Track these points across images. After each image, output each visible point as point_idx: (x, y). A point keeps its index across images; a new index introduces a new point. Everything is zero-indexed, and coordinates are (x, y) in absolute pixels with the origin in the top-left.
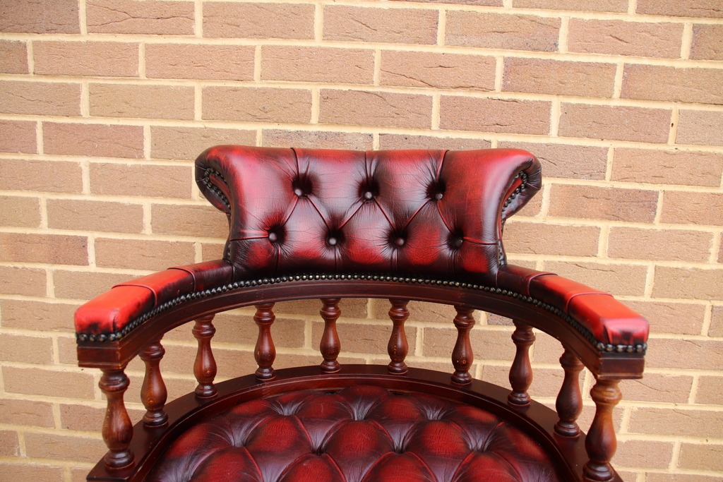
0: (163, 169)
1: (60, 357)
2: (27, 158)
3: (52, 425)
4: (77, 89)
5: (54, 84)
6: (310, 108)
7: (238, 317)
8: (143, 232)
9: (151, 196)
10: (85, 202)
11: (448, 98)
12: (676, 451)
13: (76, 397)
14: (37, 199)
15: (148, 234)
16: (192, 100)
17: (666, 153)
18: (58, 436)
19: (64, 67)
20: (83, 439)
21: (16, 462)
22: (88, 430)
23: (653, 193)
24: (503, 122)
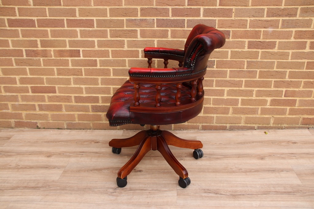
0: (100, 30)
1: (74, 83)
2: (62, 29)
3: (72, 102)
4: (75, 9)
5: (69, 8)
6: (138, 13)
8: (95, 47)
9: (97, 38)
10: (79, 40)
11: (173, 8)
13: (78, 94)
14: (66, 40)
15: (96, 48)
16: (107, 12)
17: (232, 20)
18: (74, 105)
19: (71, 4)
20: (80, 105)
21: (62, 113)
22: (82, 103)
23: (229, 31)
24: (188, 14)
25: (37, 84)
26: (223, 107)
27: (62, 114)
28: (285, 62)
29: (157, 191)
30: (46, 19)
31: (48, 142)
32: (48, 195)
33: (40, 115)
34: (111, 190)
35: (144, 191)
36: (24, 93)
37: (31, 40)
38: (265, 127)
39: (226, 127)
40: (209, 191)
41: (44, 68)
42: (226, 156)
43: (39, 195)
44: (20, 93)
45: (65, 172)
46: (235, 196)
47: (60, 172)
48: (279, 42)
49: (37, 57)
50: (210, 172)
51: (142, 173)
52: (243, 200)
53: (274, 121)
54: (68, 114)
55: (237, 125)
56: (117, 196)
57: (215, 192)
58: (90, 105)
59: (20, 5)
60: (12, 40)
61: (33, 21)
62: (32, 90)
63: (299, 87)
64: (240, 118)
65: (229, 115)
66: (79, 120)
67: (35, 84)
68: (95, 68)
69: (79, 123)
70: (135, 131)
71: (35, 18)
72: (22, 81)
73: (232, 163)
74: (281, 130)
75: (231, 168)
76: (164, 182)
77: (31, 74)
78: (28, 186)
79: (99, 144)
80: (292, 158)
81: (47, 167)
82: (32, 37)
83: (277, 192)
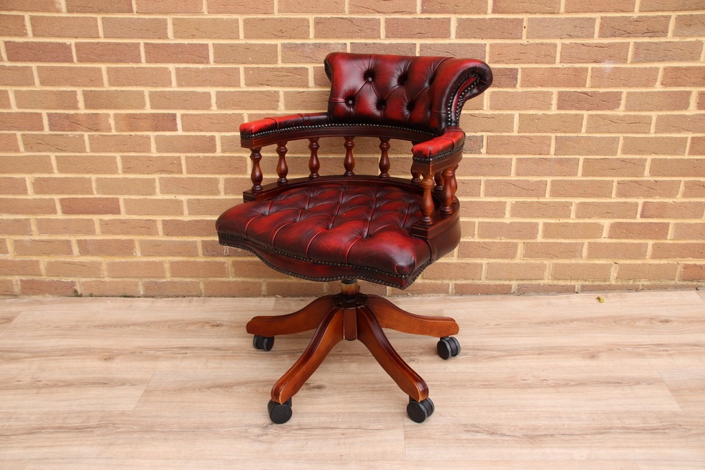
0: (222, 69)
1: (161, 190)
2: (135, 65)
3: (157, 234)
4: (165, 21)
5: (150, 19)
6: (308, 29)
7: (272, 157)
8: (212, 108)
9: (215, 86)
10: (174, 92)
11: (390, 19)
12: (541, 228)
13: (172, 215)
14: (143, 91)
15: (215, 110)
16: (237, 27)
17: (521, 44)
18: (161, 241)
19: (156, 8)
20: (177, 242)
21: (134, 260)
22: (180, 235)
23: (515, 69)
24: (422, 32)
25: (76, 194)
26: (503, 241)
27: (134, 262)
28: (643, 138)
29: (359, 430)
30: (98, 43)
31: (103, 326)
32: (114, 445)
33: (82, 264)
34: (257, 431)
35: (330, 431)
36: (45, 213)
37: (62, 91)
38: (598, 287)
39: (510, 287)
40: (475, 429)
41: (91, 156)
42: (511, 353)
43: (92, 445)
44: (34, 213)
45: (148, 392)
46: (533, 437)
47: (138, 392)
48: (628, 93)
49: (75, 130)
50: (476, 387)
51: (324, 391)
52: (551, 447)
53: (619, 273)
54: (148, 262)
55: (534, 282)
56: (271, 442)
57: (488, 431)
58: (198, 239)
59: (36, 11)
60: (16, 92)
61: (66, 48)
62: (63, 206)
63: (674, 196)
64: (542, 268)
65: (517, 260)
66: (173, 275)
67: (69, 193)
68: (212, 155)
69: (174, 283)
70: (301, 298)
71: (71, 42)
72: (40, 186)
73: (525, 366)
74: (634, 294)
75: (522, 378)
76: (374, 410)
77: (61, 170)
78: (65, 425)
79: (222, 328)
80: (659, 355)
81: (105, 384)
82: (64, 85)
83: (627, 430)
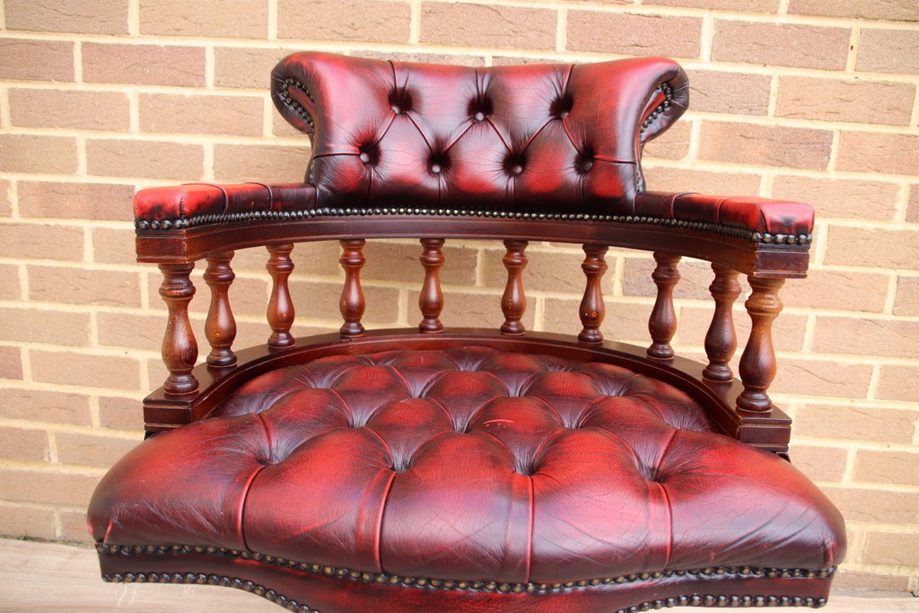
0: (229, 100)
1: (100, 337)
2: (62, 87)
3: (88, 422)
6: (408, 24)
7: (318, 285)
9: (213, 133)
10: (132, 143)
11: (577, 13)
12: (851, 460)
13: (118, 387)
14: (74, 139)
17: (843, 82)
18: (96, 437)
21: (46, 469)
22: (133, 429)
23: (826, 132)
24: (642, 43)
54: (71, 476)
